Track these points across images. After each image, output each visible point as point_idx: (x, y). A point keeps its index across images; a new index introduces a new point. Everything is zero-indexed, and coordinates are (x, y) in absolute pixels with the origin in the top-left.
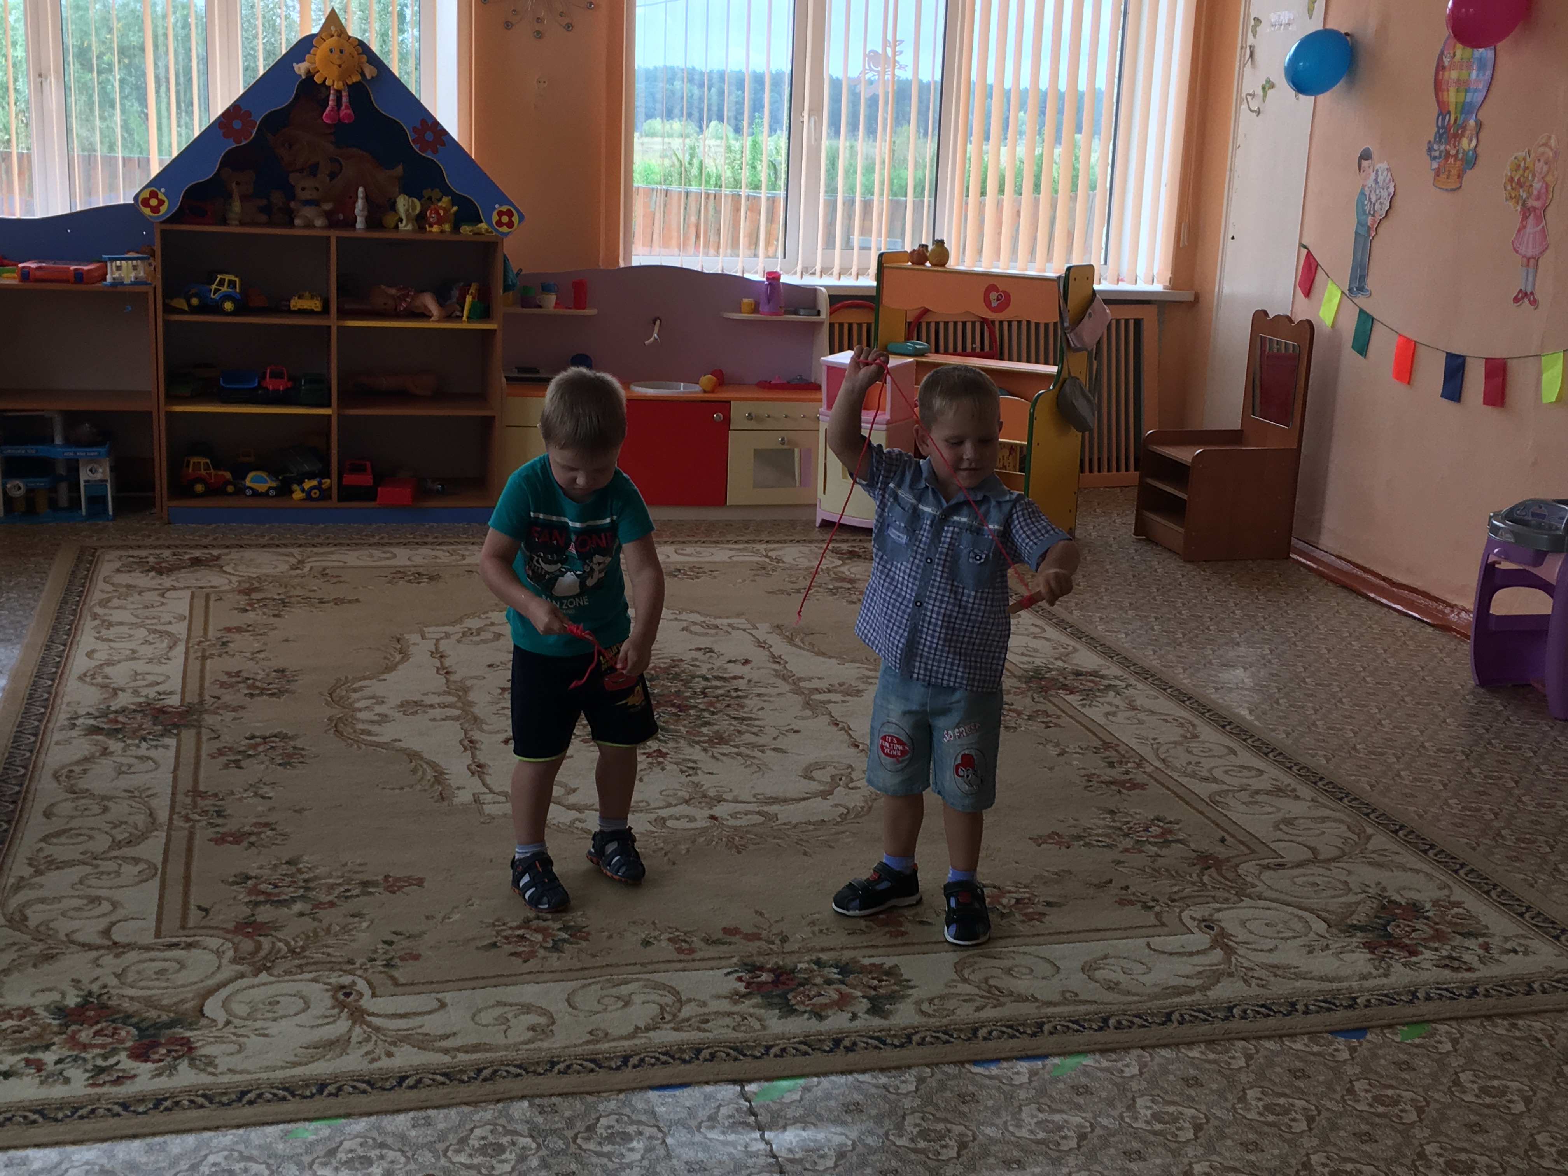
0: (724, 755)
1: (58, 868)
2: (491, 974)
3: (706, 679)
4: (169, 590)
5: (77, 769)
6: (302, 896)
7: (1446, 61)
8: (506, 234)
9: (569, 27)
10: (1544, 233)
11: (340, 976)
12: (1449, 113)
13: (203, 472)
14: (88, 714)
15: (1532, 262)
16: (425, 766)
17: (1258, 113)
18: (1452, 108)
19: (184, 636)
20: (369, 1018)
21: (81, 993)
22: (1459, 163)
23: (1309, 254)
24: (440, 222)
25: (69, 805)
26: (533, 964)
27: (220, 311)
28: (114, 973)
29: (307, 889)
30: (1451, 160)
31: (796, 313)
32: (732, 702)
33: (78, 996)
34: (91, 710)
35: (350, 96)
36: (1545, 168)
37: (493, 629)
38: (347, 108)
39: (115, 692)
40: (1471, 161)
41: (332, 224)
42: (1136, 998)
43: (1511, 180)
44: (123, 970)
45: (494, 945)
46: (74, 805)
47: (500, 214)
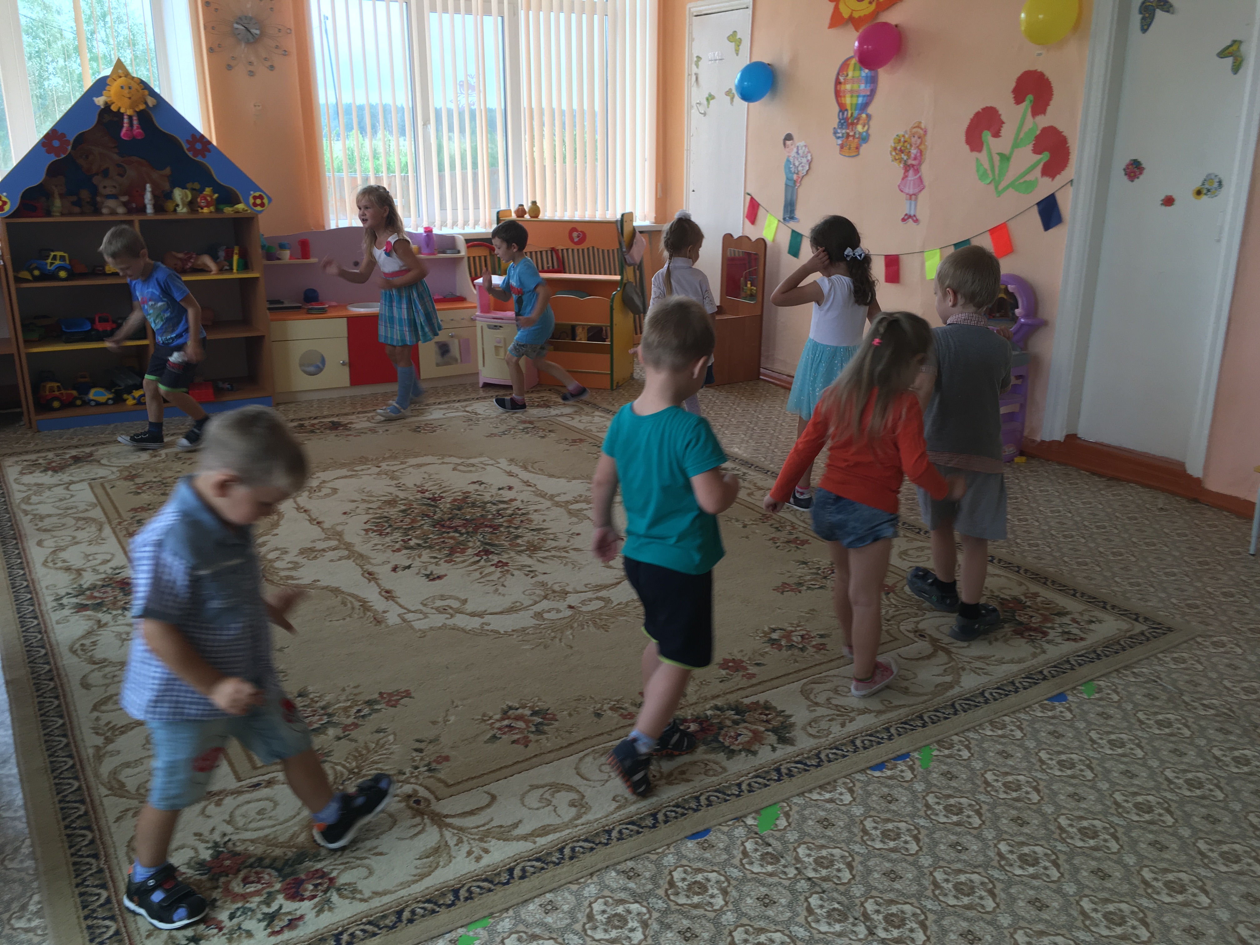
0: (544, 558)
1: (122, 733)
2: (510, 763)
3: (494, 504)
4: (70, 484)
5: (87, 642)
6: (328, 722)
7: (842, 79)
8: (261, 212)
9: (272, 67)
10: (920, 179)
11: (401, 787)
12: (847, 110)
13: (57, 393)
14: (68, 594)
15: (913, 197)
16: (349, 598)
17: (705, 114)
18: (848, 107)
19: (104, 519)
20: (448, 820)
21: (209, 845)
22: (856, 140)
23: (752, 199)
24: (208, 206)
25: (97, 674)
26: (533, 749)
27: (57, 278)
28: (224, 821)
29: (330, 715)
30: (851, 139)
31: (444, 252)
32: (522, 518)
33: (208, 848)
34: (70, 591)
35: (140, 120)
36: (919, 141)
37: (327, 485)
38: (138, 128)
39: (79, 572)
40: (865, 138)
41: (130, 211)
42: (926, 698)
43: (895, 149)
44: (230, 816)
45: (494, 737)
46: (101, 674)
47: (255, 198)
